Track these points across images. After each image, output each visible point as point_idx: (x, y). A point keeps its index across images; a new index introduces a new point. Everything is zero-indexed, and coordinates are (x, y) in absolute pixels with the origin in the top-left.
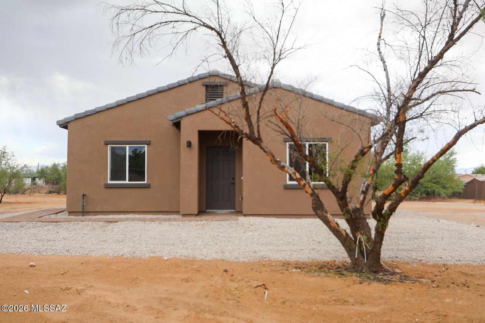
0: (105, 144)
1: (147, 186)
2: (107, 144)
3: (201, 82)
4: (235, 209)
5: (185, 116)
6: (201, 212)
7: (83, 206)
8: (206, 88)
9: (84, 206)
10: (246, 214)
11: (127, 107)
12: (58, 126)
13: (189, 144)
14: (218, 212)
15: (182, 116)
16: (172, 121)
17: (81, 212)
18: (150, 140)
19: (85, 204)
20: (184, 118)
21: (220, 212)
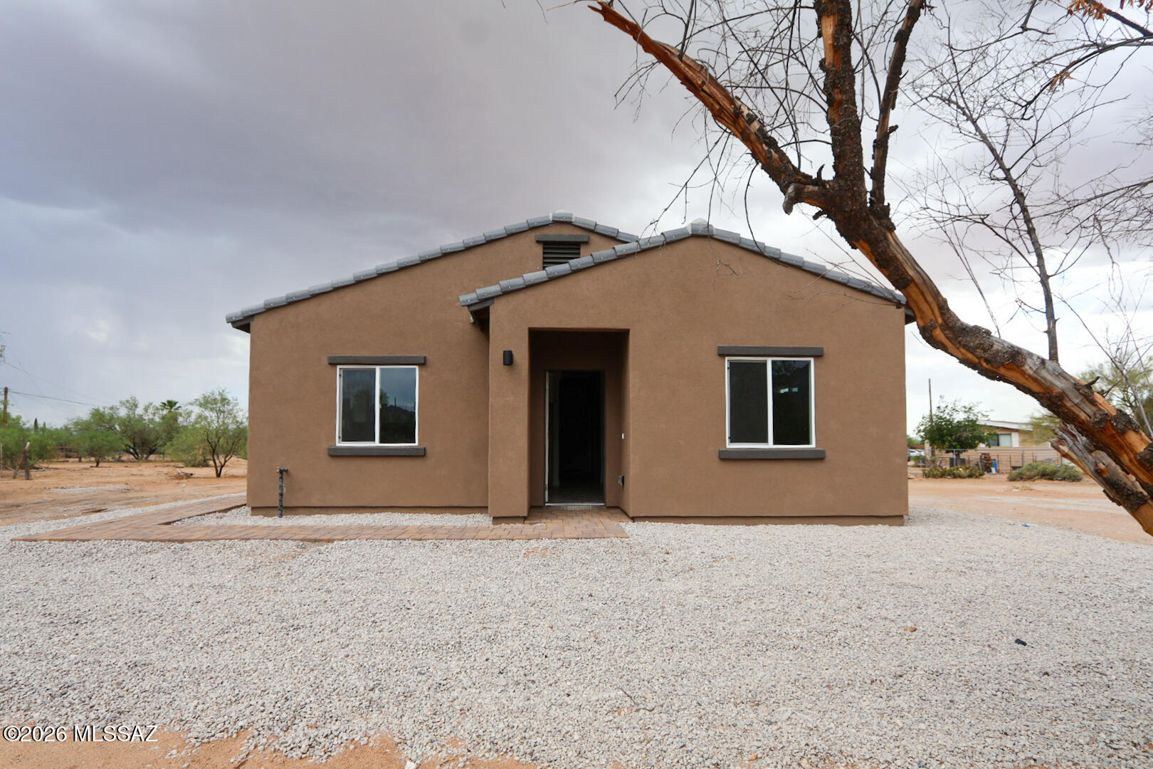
0: (330, 364)
1: (420, 454)
2: (333, 364)
3: (532, 236)
4: (604, 502)
5: (498, 296)
6: (536, 510)
7: (281, 495)
8: (544, 248)
9: (284, 495)
10: (635, 515)
11: (378, 286)
12: (230, 324)
13: (509, 359)
14: (569, 508)
15: (493, 295)
16: (469, 306)
17: (277, 507)
18: (425, 355)
19: (285, 491)
20: (496, 301)
21: (573, 508)
